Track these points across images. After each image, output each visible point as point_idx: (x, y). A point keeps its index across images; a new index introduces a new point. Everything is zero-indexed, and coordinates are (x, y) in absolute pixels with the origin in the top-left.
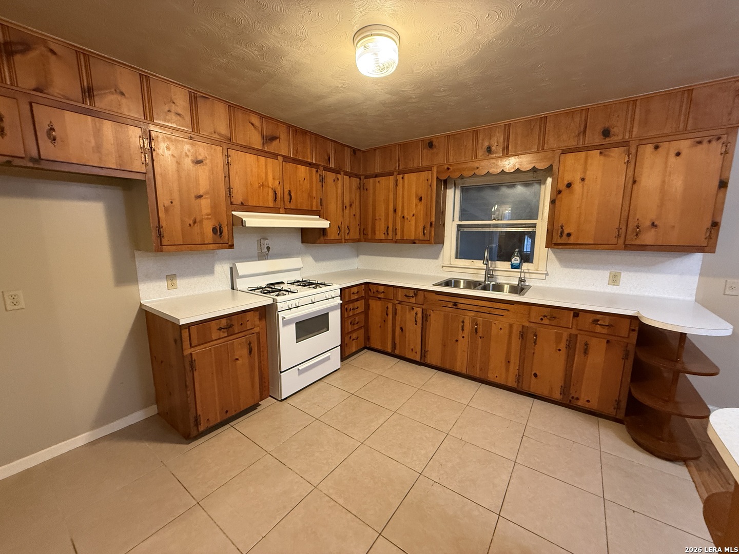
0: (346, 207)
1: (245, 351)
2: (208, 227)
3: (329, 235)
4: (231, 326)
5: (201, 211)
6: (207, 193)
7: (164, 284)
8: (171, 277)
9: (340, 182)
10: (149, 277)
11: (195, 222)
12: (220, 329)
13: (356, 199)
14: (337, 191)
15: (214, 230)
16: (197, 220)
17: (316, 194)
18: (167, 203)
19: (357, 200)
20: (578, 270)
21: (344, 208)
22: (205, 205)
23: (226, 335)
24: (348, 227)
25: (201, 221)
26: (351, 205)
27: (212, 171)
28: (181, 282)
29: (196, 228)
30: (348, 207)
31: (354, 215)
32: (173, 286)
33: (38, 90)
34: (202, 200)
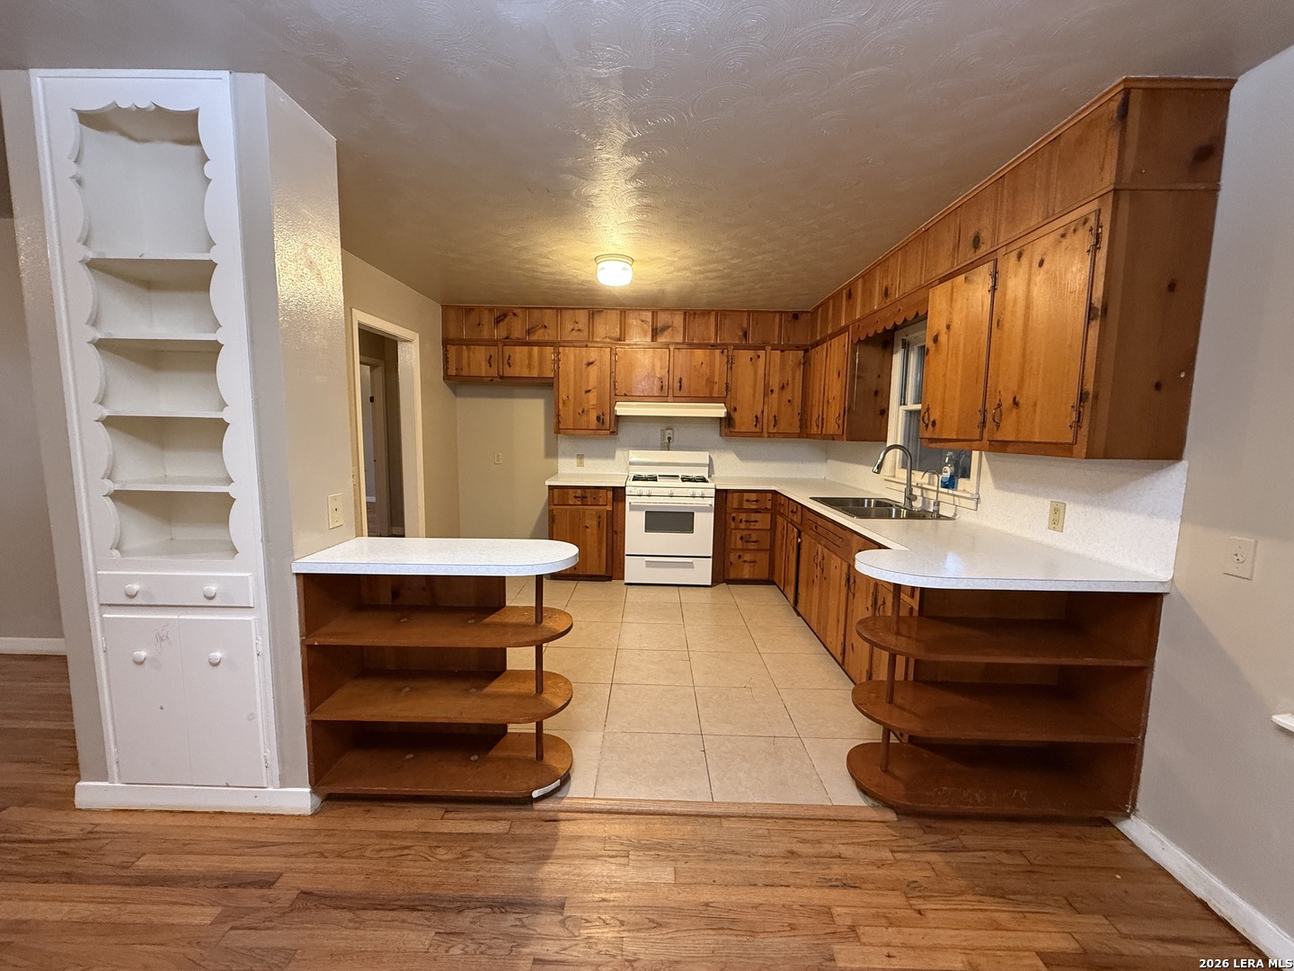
0: (772, 391)
1: (595, 523)
2: (593, 416)
3: (737, 426)
4: (586, 497)
5: (588, 402)
6: (594, 388)
7: (574, 461)
8: (581, 457)
9: (762, 360)
10: (565, 455)
11: (583, 412)
12: (576, 497)
13: (794, 379)
14: (756, 373)
15: (598, 418)
16: (586, 410)
17: (719, 378)
18: (565, 398)
19: (797, 381)
20: (1013, 495)
21: (768, 391)
22: (593, 398)
23: (580, 503)
24: (775, 417)
25: (588, 411)
26: (783, 388)
27: (600, 370)
28: (586, 462)
29: (584, 418)
30: (776, 391)
31: (789, 401)
32: (581, 465)
33: (507, 338)
34: (591, 394)
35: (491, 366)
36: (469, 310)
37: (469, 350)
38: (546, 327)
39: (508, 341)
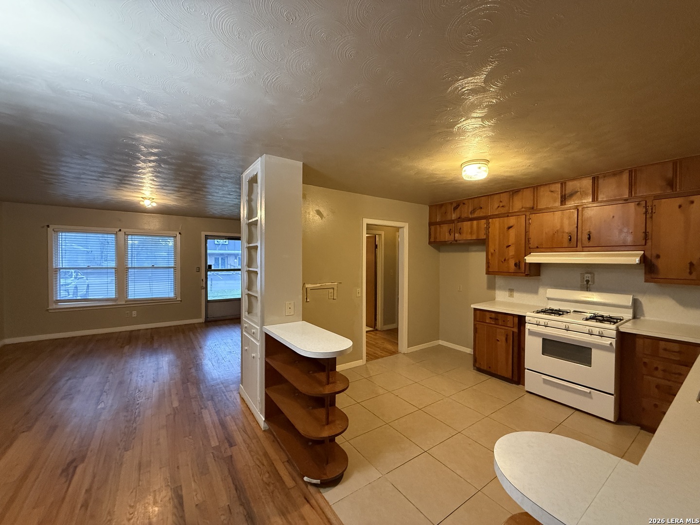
2: (512, 263)
4: (497, 319)
5: (508, 254)
6: (513, 244)
7: (507, 293)
8: (511, 291)
10: (501, 288)
11: (505, 260)
12: (491, 318)
15: (516, 265)
16: (507, 259)
18: (493, 251)
22: (512, 251)
23: (494, 323)
27: (518, 231)
28: (516, 294)
29: (506, 264)
32: (511, 296)
33: (459, 218)
34: (510, 248)
35: (450, 235)
36: (441, 205)
37: (440, 227)
38: (481, 208)
39: (460, 219)
